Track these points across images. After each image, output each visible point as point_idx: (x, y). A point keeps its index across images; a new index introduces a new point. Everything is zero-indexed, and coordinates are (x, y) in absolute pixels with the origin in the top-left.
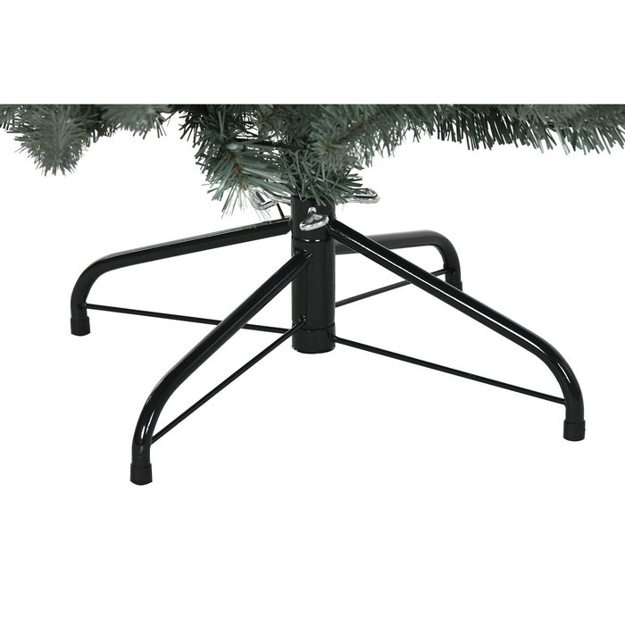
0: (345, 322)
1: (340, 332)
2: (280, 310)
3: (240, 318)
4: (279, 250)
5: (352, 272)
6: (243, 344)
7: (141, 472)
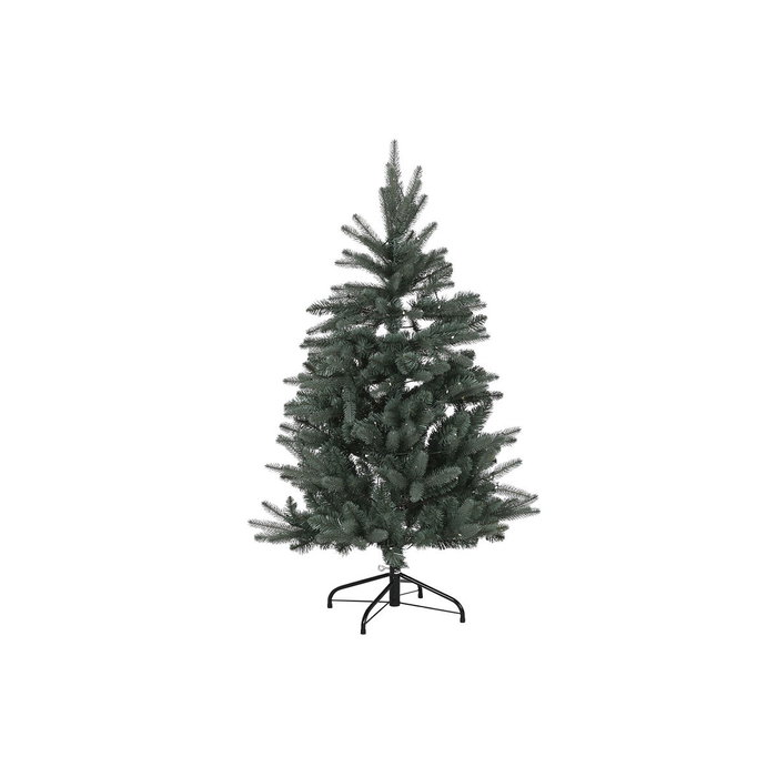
0: (402, 599)
1: (401, 600)
2: (386, 597)
3: (378, 600)
4: (386, 581)
5: (404, 587)
6: (378, 606)
7: (363, 631)
